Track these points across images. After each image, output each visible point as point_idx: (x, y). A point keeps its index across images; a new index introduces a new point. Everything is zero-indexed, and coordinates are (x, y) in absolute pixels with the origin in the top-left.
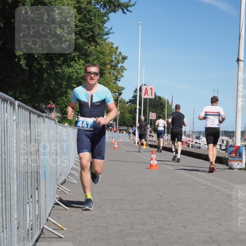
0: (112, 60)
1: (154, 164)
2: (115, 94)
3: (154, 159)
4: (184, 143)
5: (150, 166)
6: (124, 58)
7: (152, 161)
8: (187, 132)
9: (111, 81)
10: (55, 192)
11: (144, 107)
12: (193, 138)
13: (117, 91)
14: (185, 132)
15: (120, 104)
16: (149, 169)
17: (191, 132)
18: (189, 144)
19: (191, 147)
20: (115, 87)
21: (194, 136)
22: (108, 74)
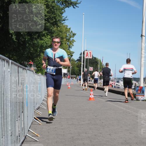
0: (67, 36)
1: (92, 98)
3: (92, 94)
4: (110, 85)
7: (91, 96)
13: (70, 54)
15: (72, 62)
16: (89, 100)
17: (113, 78)
18: (113, 85)
19: (113, 87)
20: (69, 52)
21: (116, 81)
22: (64, 44)
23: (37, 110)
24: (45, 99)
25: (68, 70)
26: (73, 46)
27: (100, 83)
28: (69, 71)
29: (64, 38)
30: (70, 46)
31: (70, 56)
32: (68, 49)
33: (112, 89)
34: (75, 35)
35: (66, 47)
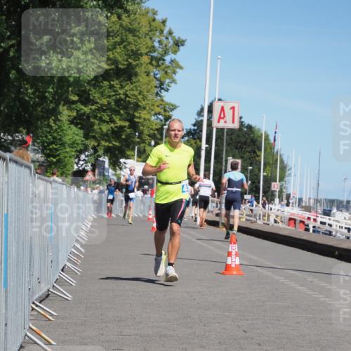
0: (153, 47)
1: (233, 266)
2: (158, 118)
3: (233, 254)
4: (298, 222)
5: (226, 270)
6: (178, 44)
7: (229, 258)
8: (304, 200)
9: (148, 91)
10: (27, 317)
11: (216, 145)
12: (316, 212)
13: (162, 111)
14: (300, 200)
16: (223, 274)
17: (312, 201)
18: (308, 226)
19: (311, 231)
20: (157, 103)
21: (319, 208)
22: (144, 75)
23: (40, 303)
24: (68, 264)
26: (173, 85)
27: (264, 216)
29: (141, 55)
30: (162, 84)
31: (160, 117)
32: (157, 94)
33: (305, 238)
34: (183, 45)
35: (148, 84)
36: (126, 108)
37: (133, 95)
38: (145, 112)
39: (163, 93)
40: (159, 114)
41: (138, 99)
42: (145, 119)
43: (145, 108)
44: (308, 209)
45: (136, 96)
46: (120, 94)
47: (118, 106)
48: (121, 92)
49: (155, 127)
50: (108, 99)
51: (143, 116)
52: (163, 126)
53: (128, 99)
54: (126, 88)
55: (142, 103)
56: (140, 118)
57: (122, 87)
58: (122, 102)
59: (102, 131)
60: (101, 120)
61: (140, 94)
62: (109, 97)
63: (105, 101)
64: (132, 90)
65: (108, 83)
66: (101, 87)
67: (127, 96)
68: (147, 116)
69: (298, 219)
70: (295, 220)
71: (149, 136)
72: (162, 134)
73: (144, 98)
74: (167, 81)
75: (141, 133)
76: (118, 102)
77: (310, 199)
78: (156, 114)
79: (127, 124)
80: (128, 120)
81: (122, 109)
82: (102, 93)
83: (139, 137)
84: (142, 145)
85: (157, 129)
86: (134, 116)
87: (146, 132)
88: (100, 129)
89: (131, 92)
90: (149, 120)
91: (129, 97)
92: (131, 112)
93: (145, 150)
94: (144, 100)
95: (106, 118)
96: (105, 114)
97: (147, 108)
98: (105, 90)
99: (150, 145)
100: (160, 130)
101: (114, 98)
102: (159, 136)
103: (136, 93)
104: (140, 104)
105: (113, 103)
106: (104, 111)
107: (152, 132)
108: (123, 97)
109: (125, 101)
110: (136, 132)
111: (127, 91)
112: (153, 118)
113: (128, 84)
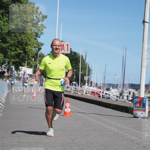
1: (68, 112)
2: (35, 49)
3: (68, 107)
5: (64, 114)
7: (66, 109)
9: (31, 38)
12: (104, 89)
13: (37, 46)
14: (97, 84)
15: (40, 58)
16: (63, 116)
18: (100, 95)
19: (101, 97)
20: (35, 43)
21: (105, 87)
25: (34, 70)
26: (42, 35)
28: (35, 72)
30: (37, 34)
31: (37, 48)
32: (35, 39)
34: (46, 18)
35: (31, 35)
36: (22, 45)
37: (25, 39)
38: (30, 47)
39: (38, 38)
40: (36, 47)
41: (27, 41)
42: (30, 50)
43: (30, 45)
44: (100, 88)
45: (26, 40)
46: (19, 39)
47: (18, 44)
48: (20, 38)
49: (34, 53)
50: (14, 41)
51: (29, 48)
52: (37, 52)
53: (22, 41)
54: (22, 36)
55: (29, 43)
56: (28, 49)
57: (20, 36)
58: (20, 42)
59: (11, 55)
60: (11, 50)
61: (28, 39)
62: (15, 40)
63: (13, 42)
64: (24, 37)
65: (14, 34)
66: (11, 36)
67: (22, 40)
68: (31, 48)
69: (96, 92)
70: (94, 92)
71: (32, 57)
72: (37, 56)
73: (30, 40)
74: (40, 33)
75: (28, 56)
76: (18, 42)
77: (100, 83)
78: (35, 47)
79: (22, 52)
80: (23, 50)
81: (20, 45)
82: (11, 38)
83: (27, 57)
84: (29, 61)
85: (35, 54)
86: (25, 48)
87: (30, 55)
88: (11, 54)
89: (24, 38)
90: (32, 50)
91: (23, 40)
92: (24, 46)
93: (30, 63)
94: (30, 42)
95: (13, 49)
96: (13, 47)
97: (31, 45)
98: (13, 37)
99: (32, 61)
100: (37, 54)
101: (17, 40)
102: (36, 57)
103: (26, 38)
104: (28, 43)
105: (16, 43)
106: (12, 46)
107: (33, 55)
108: (20, 40)
109: (21, 42)
110: (26, 55)
111: (22, 38)
112: (33, 49)
113: (23, 35)
